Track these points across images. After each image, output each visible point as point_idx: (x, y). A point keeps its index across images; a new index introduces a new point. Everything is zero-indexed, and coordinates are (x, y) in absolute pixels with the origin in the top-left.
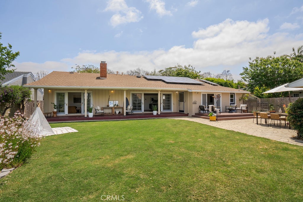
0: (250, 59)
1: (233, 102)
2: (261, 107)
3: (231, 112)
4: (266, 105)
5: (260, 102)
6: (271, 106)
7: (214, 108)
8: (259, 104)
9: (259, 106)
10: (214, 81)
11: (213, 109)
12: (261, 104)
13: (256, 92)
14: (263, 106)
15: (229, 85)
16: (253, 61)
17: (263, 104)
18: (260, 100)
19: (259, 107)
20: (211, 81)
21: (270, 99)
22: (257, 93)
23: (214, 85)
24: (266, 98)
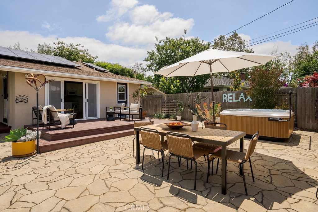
0: (157, 38)
1: (124, 99)
2: (167, 107)
3: (111, 118)
4: (173, 104)
5: (166, 99)
6: (179, 105)
7: (53, 114)
8: (164, 103)
9: (164, 105)
10: (107, 67)
11: (51, 115)
12: (167, 103)
13: (162, 84)
14: (170, 105)
15: (128, 74)
16: (160, 42)
17: (170, 103)
18: (166, 97)
19: (165, 108)
20: (103, 67)
21: (179, 94)
22: (163, 86)
23: (101, 71)
24: (174, 93)
